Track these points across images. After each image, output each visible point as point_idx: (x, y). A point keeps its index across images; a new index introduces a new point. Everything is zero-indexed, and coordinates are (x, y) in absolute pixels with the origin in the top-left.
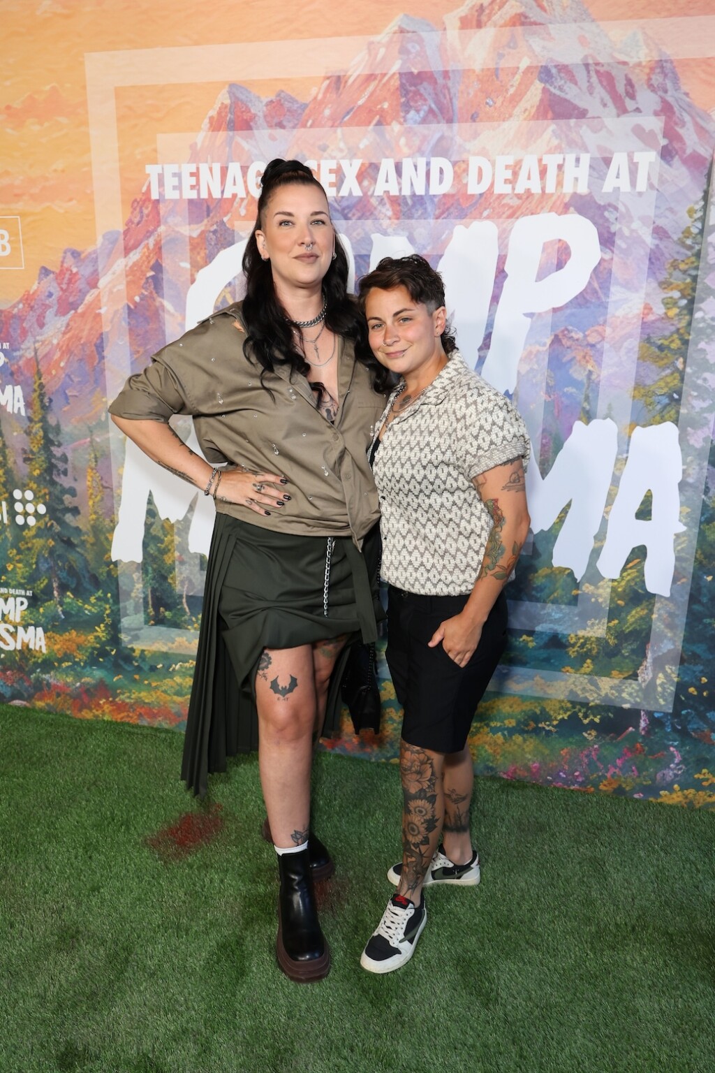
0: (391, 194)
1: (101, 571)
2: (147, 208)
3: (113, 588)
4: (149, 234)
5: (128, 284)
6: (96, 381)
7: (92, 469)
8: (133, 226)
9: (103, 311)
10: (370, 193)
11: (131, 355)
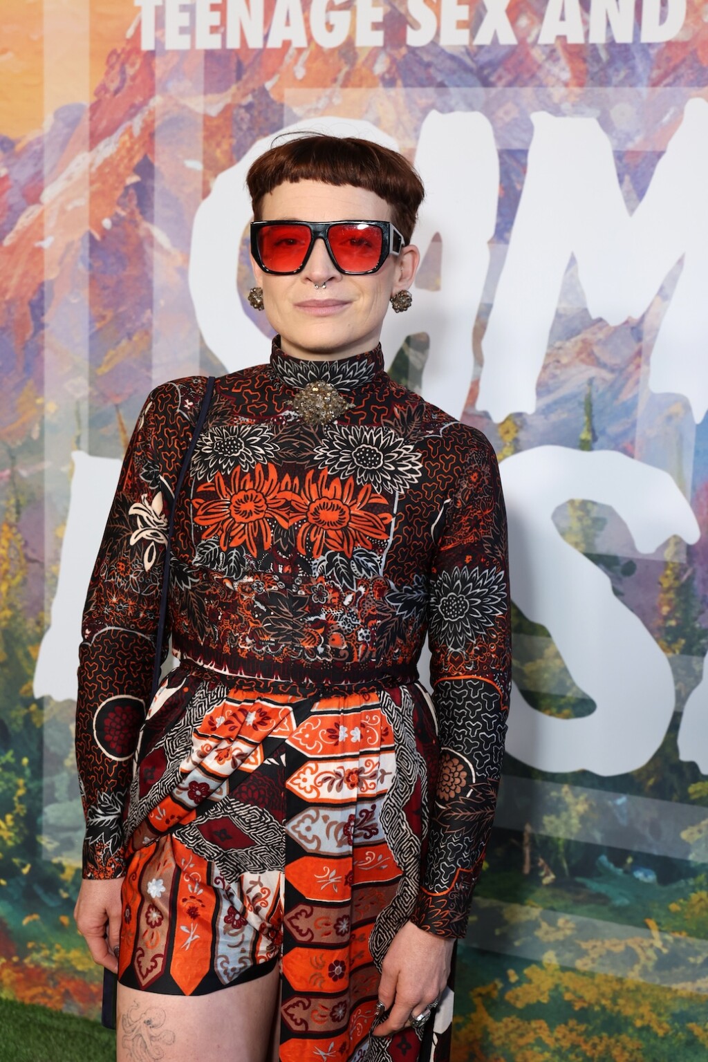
0: (571, 40)
1: (13, 714)
2: (133, 65)
3: (33, 747)
4: (134, 110)
5: (94, 196)
6: (27, 368)
7: (11, 526)
8: (108, 96)
9: (46, 244)
10: (530, 40)
11: (92, 322)
